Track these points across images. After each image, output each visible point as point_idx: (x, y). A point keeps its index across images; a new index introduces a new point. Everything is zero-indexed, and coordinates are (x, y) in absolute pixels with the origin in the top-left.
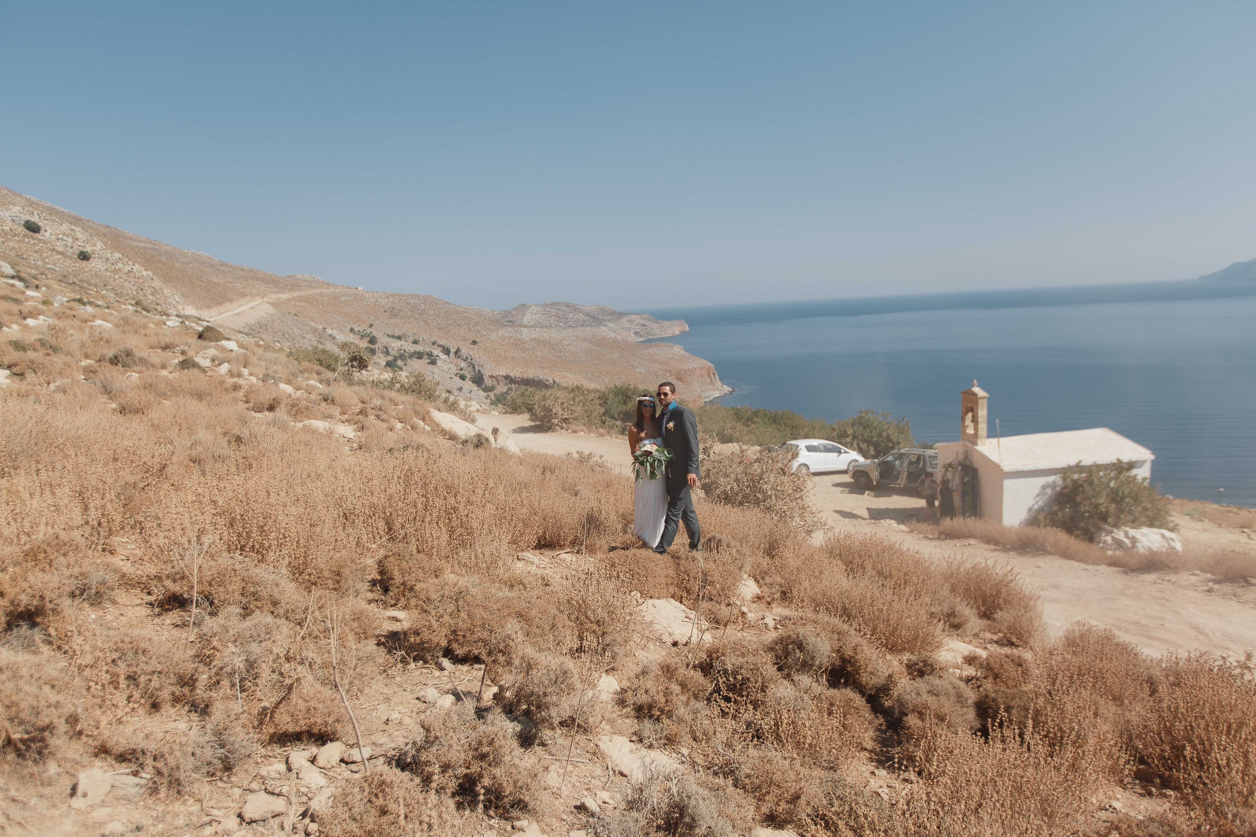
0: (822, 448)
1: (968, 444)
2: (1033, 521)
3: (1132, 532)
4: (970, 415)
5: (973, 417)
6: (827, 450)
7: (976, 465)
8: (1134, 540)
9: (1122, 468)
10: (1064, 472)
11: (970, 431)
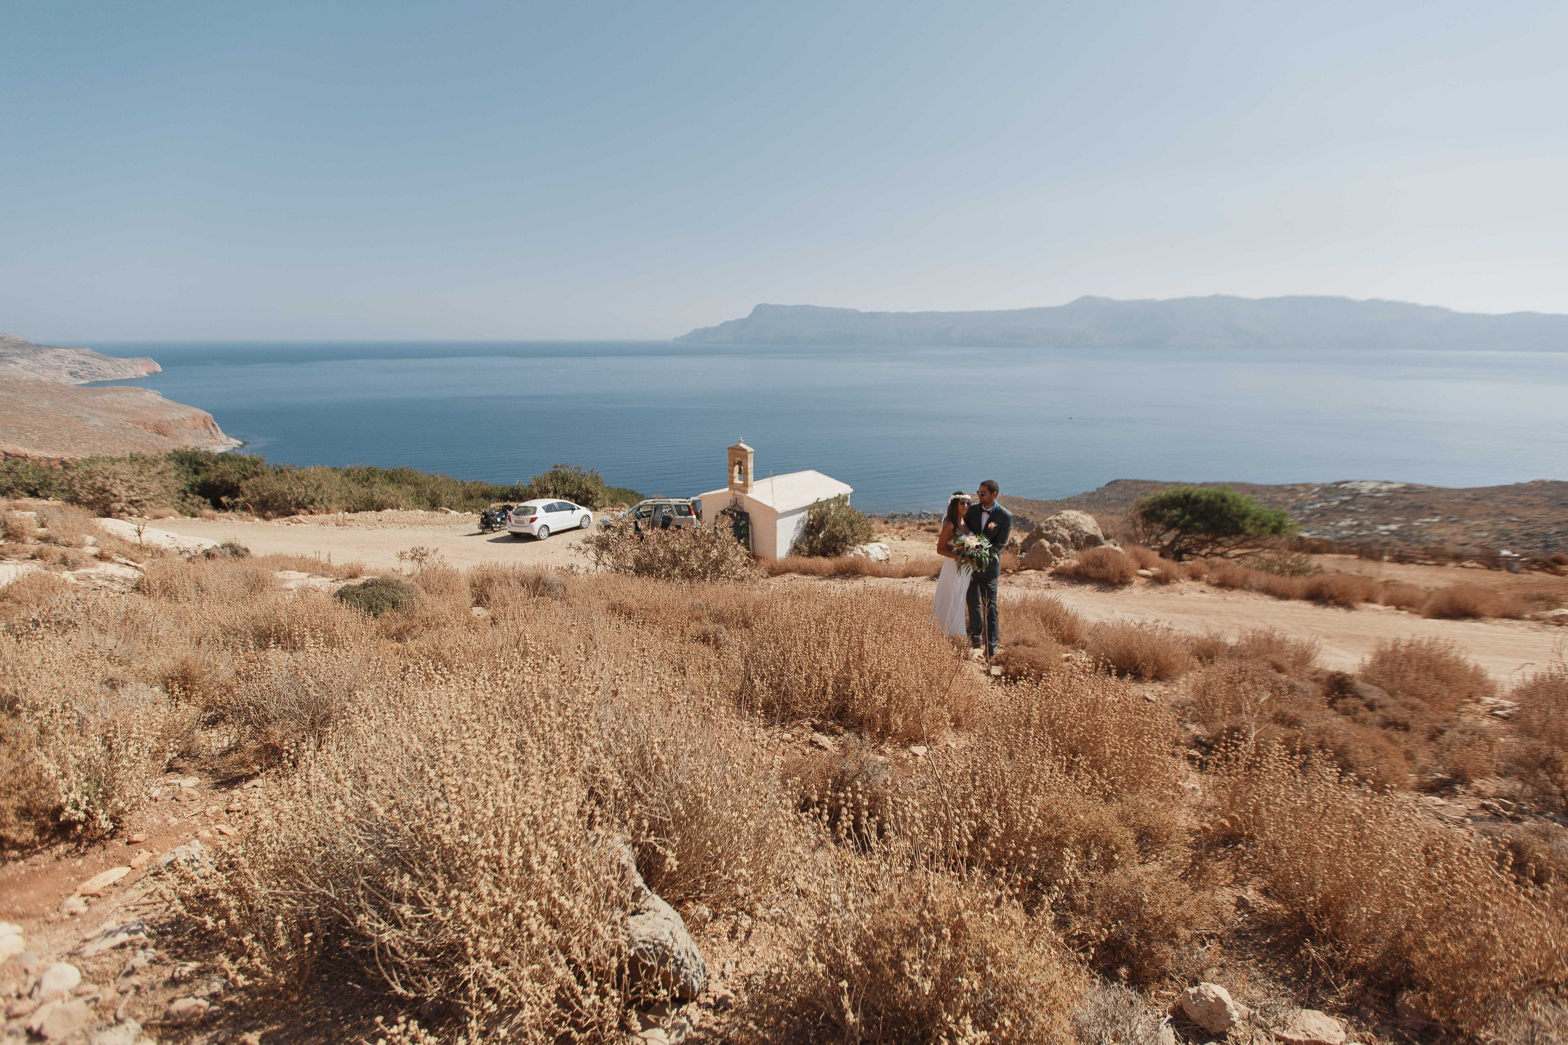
0: (556, 506)
1: (738, 493)
2: (796, 549)
3: (865, 548)
4: (737, 468)
5: (740, 470)
6: (562, 508)
7: (745, 510)
8: (867, 553)
9: (840, 500)
10: (810, 508)
11: (737, 481)
